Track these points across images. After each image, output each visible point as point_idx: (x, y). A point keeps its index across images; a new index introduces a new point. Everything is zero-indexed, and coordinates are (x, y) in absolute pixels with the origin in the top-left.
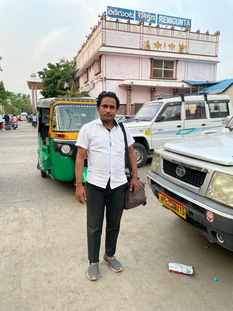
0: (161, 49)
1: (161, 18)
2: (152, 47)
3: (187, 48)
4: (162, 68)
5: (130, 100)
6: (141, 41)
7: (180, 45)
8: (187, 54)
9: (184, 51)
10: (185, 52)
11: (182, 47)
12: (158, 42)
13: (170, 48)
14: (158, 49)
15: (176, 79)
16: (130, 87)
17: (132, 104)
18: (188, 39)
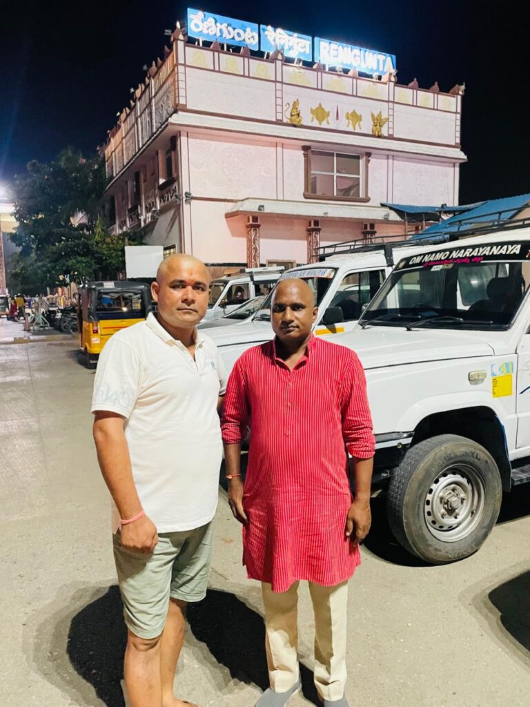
0: (328, 123)
1: (325, 48)
2: (307, 119)
3: (391, 124)
4: (333, 172)
5: (256, 252)
6: (279, 101)
7: (373, 115)
8: (391, 137)
9: (384, 132)
10: (386, 135)
11: (378, 122)
12: (320, 105)
13: (349, 124)
14: (320, 124)
15: (367, 200)
16: (255, 219)
17: (261, 262)
18: (391, 102)
